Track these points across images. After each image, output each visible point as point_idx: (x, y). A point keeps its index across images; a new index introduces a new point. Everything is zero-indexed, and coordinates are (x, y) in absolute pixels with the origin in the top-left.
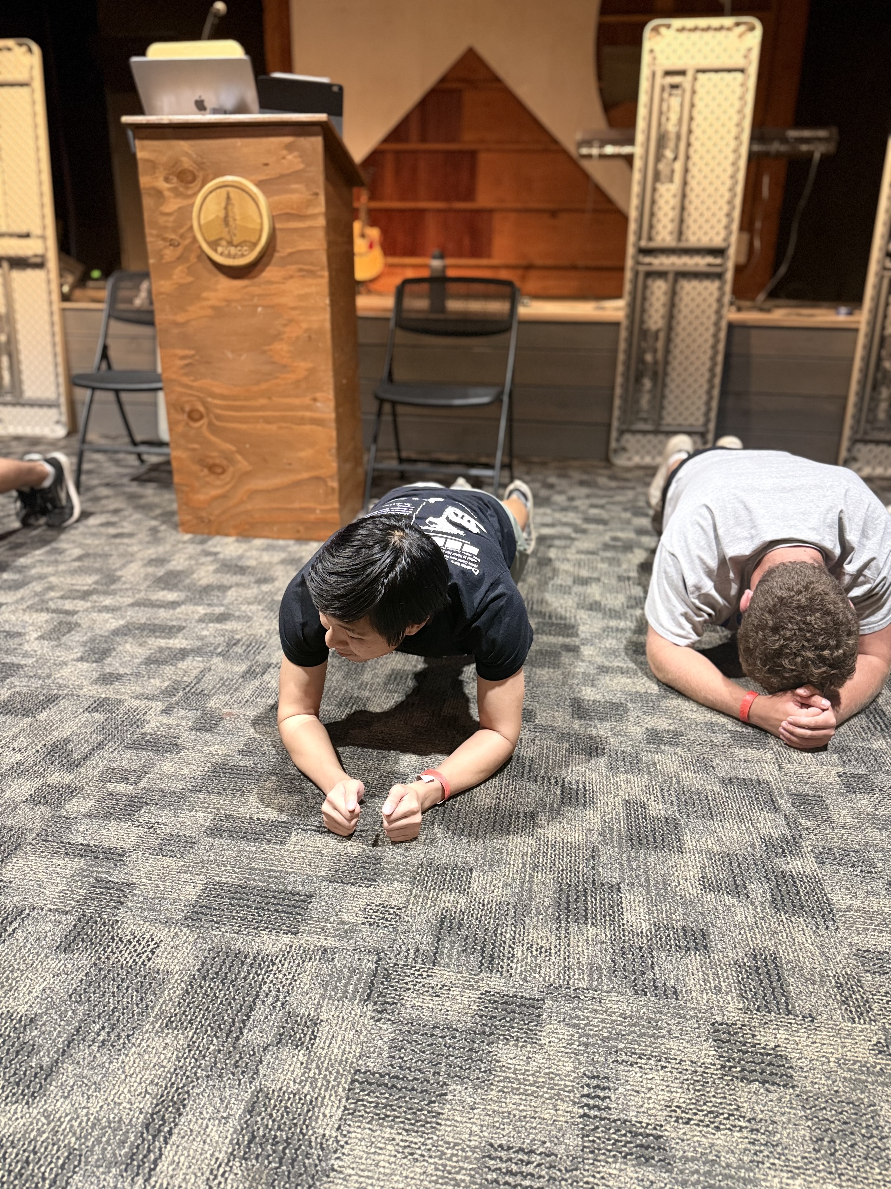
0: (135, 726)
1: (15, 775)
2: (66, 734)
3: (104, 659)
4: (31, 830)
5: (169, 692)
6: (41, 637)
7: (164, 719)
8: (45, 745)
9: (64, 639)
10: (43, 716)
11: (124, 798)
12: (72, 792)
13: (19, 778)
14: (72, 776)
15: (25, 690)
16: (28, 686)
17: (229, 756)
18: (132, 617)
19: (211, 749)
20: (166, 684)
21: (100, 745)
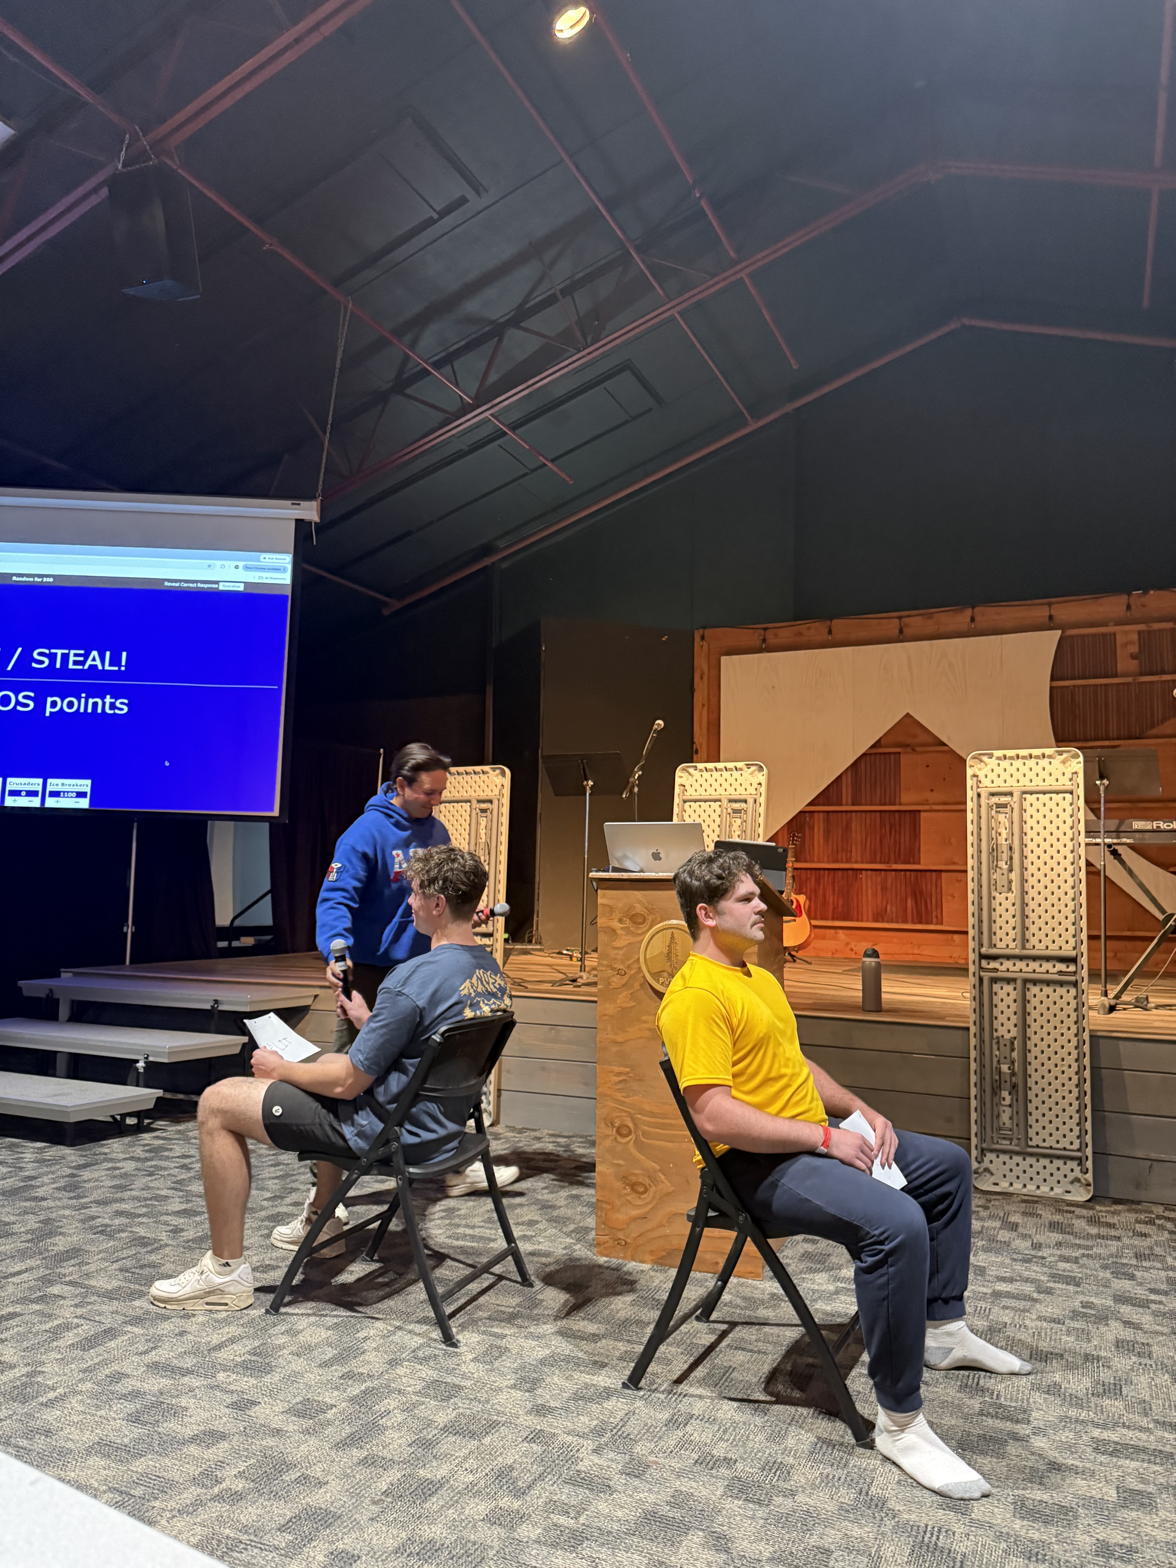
0: (570, 1462)
1: (471, 1494)
2: (510, 1461)
3: (535, 1389)
4: (492, 1547)
5: (598, 1432)
6: (475, 1360)
7: (595, 1459)
8: (492, 1470)
9: (496, 1364)
10: (487, 1440)
11: (567, 1531)
12: (521, 1518)
13: (475, 1497)
14: (519, 1503)
15: (468, 1412)
16: (470, 1409)
17: (658, 1505)
18: (557, 1348)
19: (642, 1495)
20: (595, 1423)
21: (541, 1477)
